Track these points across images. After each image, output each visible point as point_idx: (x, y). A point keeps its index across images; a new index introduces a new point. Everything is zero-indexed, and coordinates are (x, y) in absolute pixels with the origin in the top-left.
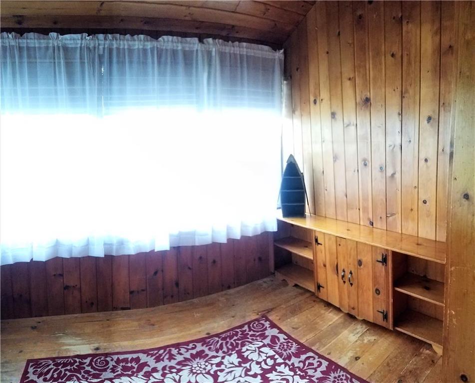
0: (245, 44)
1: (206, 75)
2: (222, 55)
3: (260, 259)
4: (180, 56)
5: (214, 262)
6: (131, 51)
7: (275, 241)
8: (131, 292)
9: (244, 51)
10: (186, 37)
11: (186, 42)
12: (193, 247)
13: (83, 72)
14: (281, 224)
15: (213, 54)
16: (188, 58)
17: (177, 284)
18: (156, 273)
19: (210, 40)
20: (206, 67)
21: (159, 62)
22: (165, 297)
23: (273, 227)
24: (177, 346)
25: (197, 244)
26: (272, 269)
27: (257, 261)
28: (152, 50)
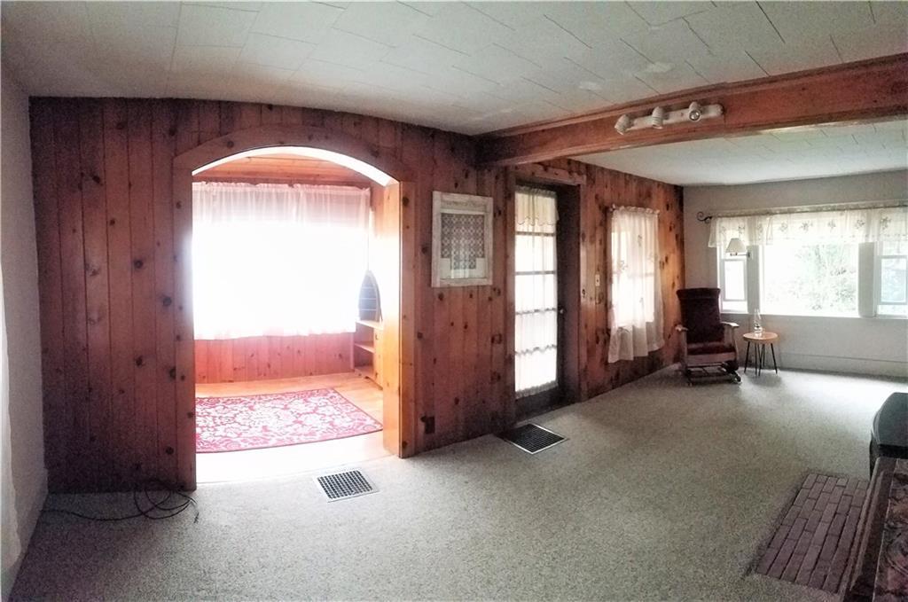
0: (328, 187)
1: (294, 210)
2: (308, 196)
3: (340, 356)
4: (274, 197)
5: (299, 352)
6: (235, 193)
7: (355, 342)
8: (235, 369)
9: (328, 192)
10: (279, 183)
11: (279, 187)
12: (282, 338)
13: (202, 211)
14: (358, 325)
15: (301, 195)
16: (280, 197)
17: (269, 366)
18: (252, 356)
19: (299, 185)
20: (295, 203)
21: (257, 200)
22: (259, 375)
23: (352, 329)
24: (265, 395)
25: (285, 335)
26: (352, 366)
27: (337, 357)
28: (251, 193)
